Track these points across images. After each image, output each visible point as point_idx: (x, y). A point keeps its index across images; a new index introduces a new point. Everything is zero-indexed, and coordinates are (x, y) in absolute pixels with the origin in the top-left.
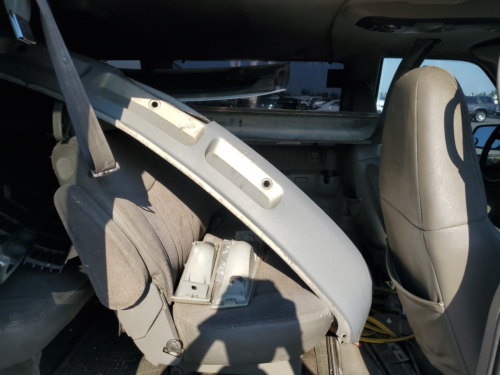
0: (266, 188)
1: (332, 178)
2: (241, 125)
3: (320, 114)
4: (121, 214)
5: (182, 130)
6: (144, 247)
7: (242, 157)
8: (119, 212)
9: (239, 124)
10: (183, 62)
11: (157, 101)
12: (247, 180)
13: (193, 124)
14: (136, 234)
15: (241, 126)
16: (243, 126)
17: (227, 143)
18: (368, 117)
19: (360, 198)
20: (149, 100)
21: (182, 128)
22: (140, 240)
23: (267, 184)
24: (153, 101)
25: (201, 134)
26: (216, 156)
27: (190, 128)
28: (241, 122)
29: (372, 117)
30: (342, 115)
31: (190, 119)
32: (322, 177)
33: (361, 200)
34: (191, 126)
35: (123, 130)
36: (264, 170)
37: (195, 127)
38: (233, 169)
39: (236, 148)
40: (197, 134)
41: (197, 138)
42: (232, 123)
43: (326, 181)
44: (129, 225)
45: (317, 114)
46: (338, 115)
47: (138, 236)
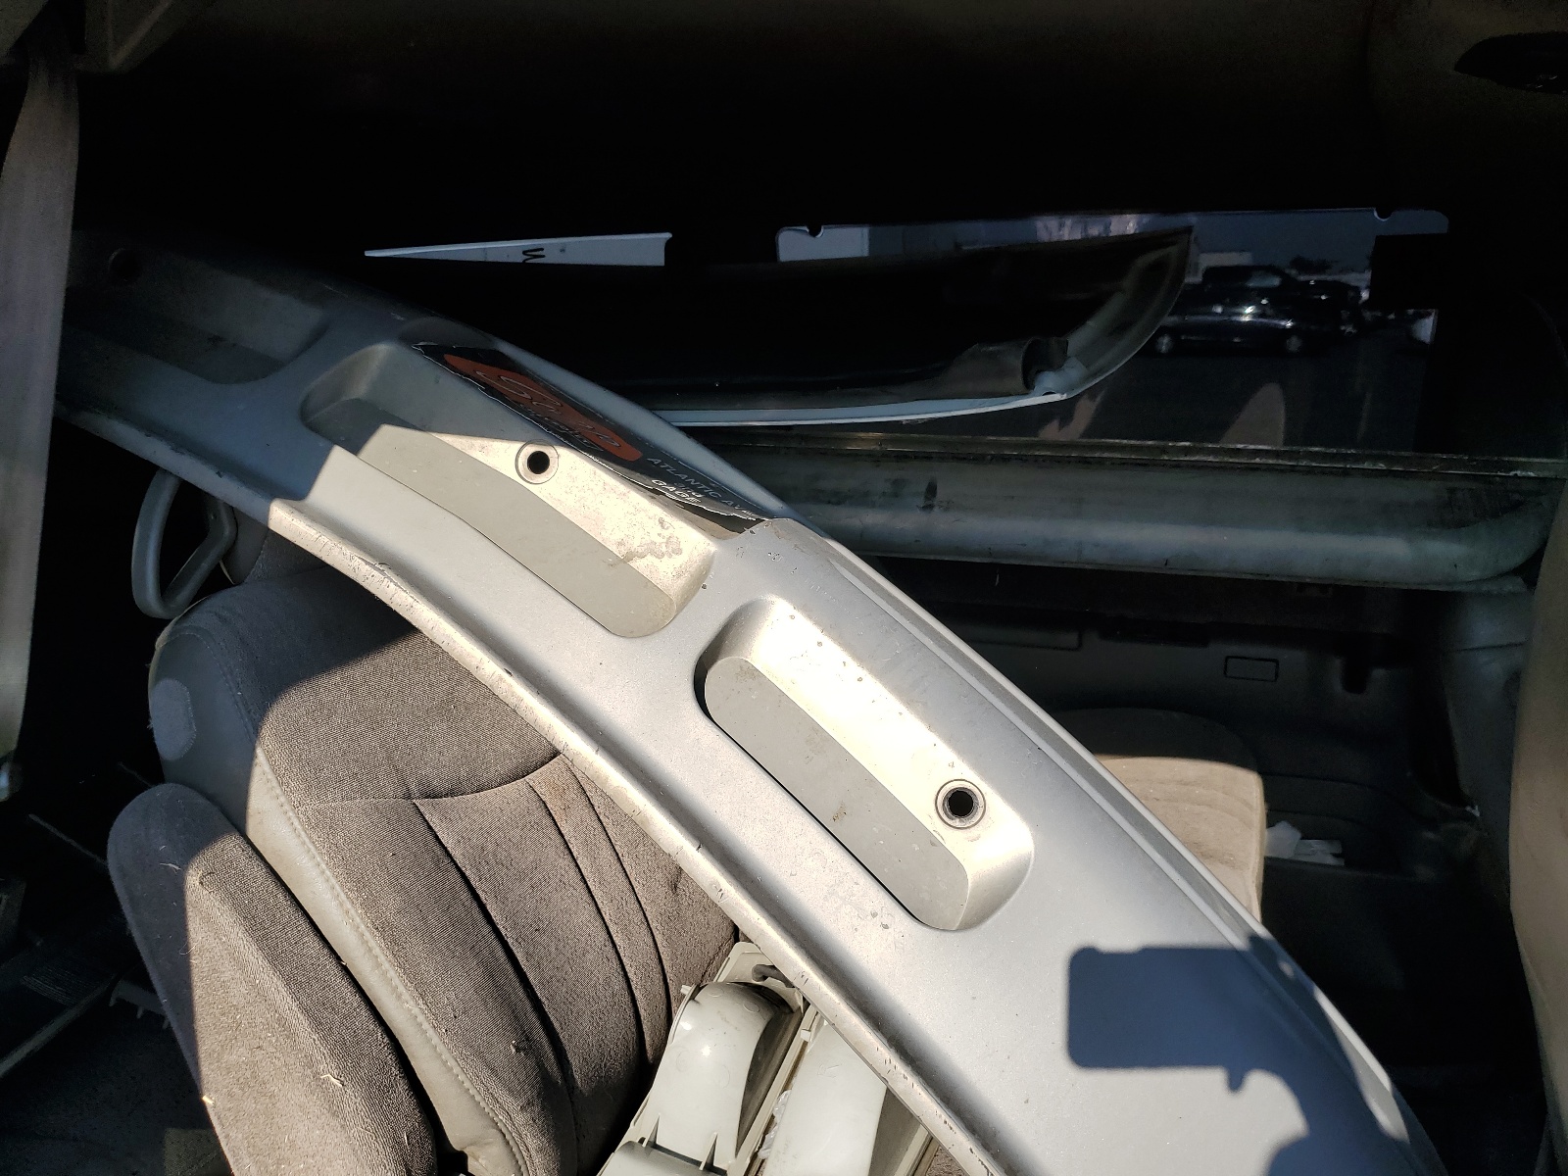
0: (957, 822)
1: (1378, 673)
2: (930, 502)
3: (1280, 462)
4: (348, 905)
5: (632, 564)
6: (429, 1040)
7: (860, 680)
8: (343, 896)
9: (921, 501)
10: (814, 232)
11: (549, 451)
12: (871, 781)
13: (674, 540)
14: (401, 989)
15: (928, 507)
16: (936, 509)
17: (801, 618)
18: (1512, 474)
19: (1473, 807)
20: (517, 445)
21: (630, 556)
22: (416, 1011)
23: (960, 804)
24: (531, 449)
25: (699, 581)
26: (753, 673)
27: (660, 556)
28: (931, 491)
29: (1532, 474)
30: (1382, 466)
31: (661, 522)
32: (1337, 664)
33: (1478, 814)
34: (664, 549)
35: (363, 584)
36: (951, 740)
37: (678, 552)
38: (816, 729)
39: (834, 640)
40: (682, 582)
41: (682, 596)
42: (896, 495)
43: (1355, 681)
44: (377, 951)
45: (1264, 461)
46: (1366, 466)
47: (406, 996)
